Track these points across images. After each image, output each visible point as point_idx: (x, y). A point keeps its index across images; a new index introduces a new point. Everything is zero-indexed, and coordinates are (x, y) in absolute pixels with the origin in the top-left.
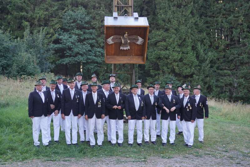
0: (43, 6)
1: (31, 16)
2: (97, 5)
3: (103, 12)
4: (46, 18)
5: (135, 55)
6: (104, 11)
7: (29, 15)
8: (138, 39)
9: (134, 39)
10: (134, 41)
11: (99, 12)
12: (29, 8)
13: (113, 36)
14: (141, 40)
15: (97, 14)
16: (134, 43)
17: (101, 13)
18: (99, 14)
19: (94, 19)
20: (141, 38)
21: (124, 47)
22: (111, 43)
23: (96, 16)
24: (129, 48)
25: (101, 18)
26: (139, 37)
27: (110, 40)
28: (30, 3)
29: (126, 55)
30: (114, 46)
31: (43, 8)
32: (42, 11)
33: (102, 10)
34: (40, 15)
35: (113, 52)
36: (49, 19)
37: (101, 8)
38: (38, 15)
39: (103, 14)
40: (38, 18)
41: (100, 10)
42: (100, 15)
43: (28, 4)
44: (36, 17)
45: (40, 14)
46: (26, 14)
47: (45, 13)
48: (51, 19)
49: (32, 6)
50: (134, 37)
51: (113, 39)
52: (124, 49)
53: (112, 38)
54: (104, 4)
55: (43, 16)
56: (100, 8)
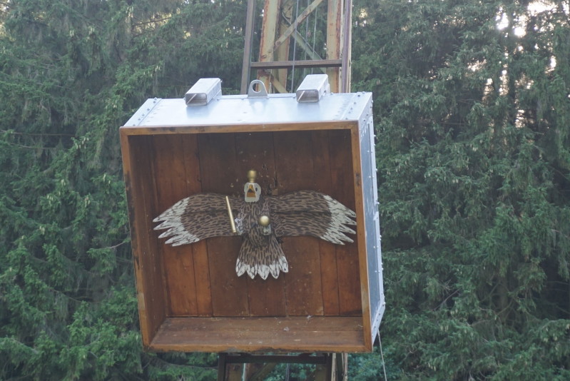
0: (120, 302)
1: (45, 358)
2: (432, 284)
3: (466, 327)
4: (131, 364)
5: (329, 314)
6: (471, 320)
7: (37, 352)
8: (329, 214)
9: (308, 213)
10: (312, 227)
11: (443, 328)
12: (43, 314)
13: (186, 201)
14: (344, 219)
15: (431, 337)
16: (309, 236)
17: (453, 329)
18: (441, 337)
19: (410, 369)
20: (340, 206)
21: (255, 262)
22: (184, 242)
23: (427, 348)
24: (286, 268)
25: (456, 362)
26: (327, 198)
27: (171, 220)
28: (52, 284)
29: (281, 316)
30: (202, 257)
31: (116, 308)
32: (107, 330)
33: (460, 316)
34: (95, 349)
35: (204, 298)
36: (146, 370)
37: (458, 303)
38: (82, 353)
39: (465, 336)
40: (80, 365)
41: (449, 314)
42: (448, 343)
43: (35, 289)
44: (73, 360)
45: (95, 344)
46: (22, 346)
47: (124, 339)
48: (160, 373)
49: (60, 304)
50: (303, 201)
51: (187, 215)
52: (258, 276)
53: (180, 207)
54: (475, 281)
55: (108, 358)
56: (451, 304)
